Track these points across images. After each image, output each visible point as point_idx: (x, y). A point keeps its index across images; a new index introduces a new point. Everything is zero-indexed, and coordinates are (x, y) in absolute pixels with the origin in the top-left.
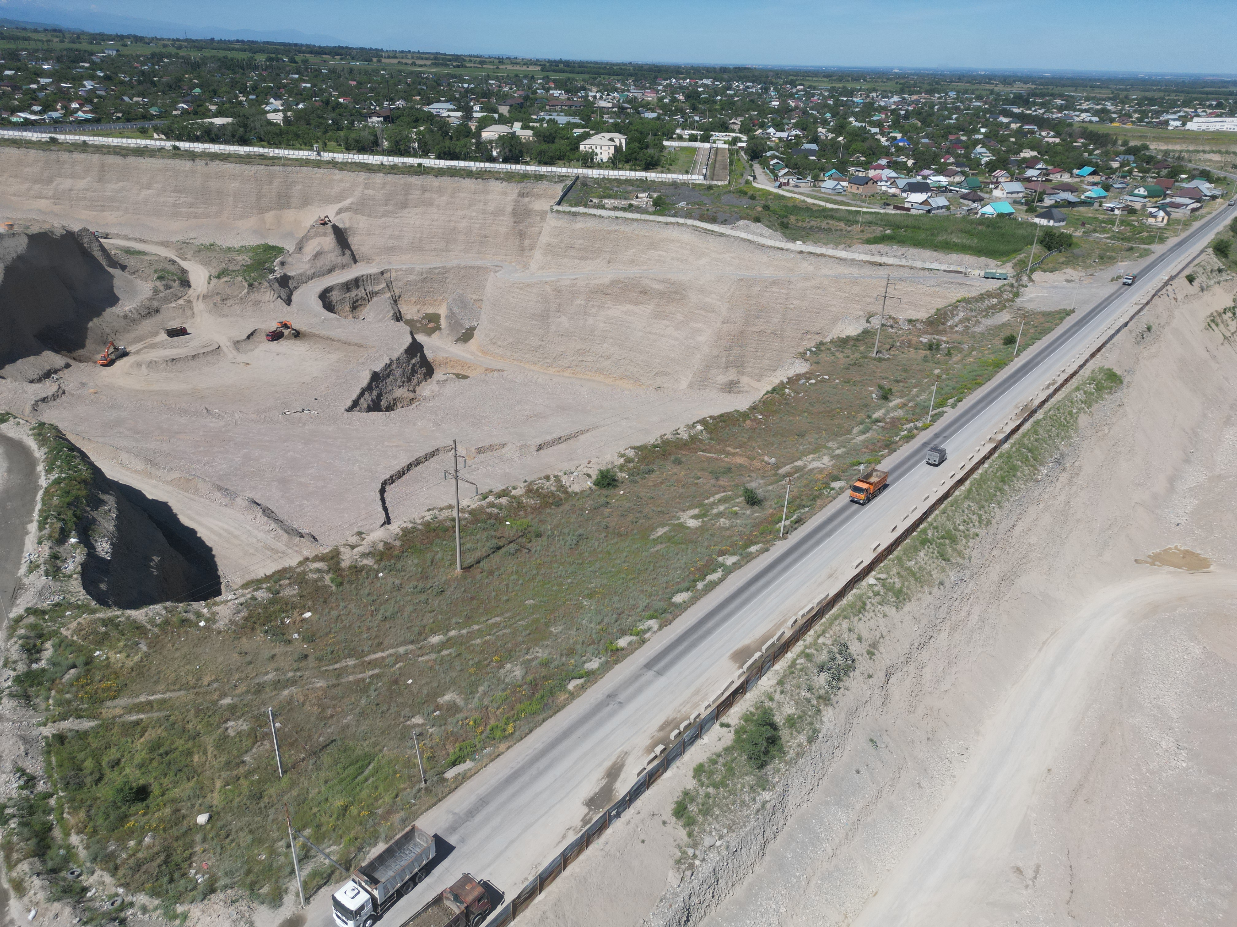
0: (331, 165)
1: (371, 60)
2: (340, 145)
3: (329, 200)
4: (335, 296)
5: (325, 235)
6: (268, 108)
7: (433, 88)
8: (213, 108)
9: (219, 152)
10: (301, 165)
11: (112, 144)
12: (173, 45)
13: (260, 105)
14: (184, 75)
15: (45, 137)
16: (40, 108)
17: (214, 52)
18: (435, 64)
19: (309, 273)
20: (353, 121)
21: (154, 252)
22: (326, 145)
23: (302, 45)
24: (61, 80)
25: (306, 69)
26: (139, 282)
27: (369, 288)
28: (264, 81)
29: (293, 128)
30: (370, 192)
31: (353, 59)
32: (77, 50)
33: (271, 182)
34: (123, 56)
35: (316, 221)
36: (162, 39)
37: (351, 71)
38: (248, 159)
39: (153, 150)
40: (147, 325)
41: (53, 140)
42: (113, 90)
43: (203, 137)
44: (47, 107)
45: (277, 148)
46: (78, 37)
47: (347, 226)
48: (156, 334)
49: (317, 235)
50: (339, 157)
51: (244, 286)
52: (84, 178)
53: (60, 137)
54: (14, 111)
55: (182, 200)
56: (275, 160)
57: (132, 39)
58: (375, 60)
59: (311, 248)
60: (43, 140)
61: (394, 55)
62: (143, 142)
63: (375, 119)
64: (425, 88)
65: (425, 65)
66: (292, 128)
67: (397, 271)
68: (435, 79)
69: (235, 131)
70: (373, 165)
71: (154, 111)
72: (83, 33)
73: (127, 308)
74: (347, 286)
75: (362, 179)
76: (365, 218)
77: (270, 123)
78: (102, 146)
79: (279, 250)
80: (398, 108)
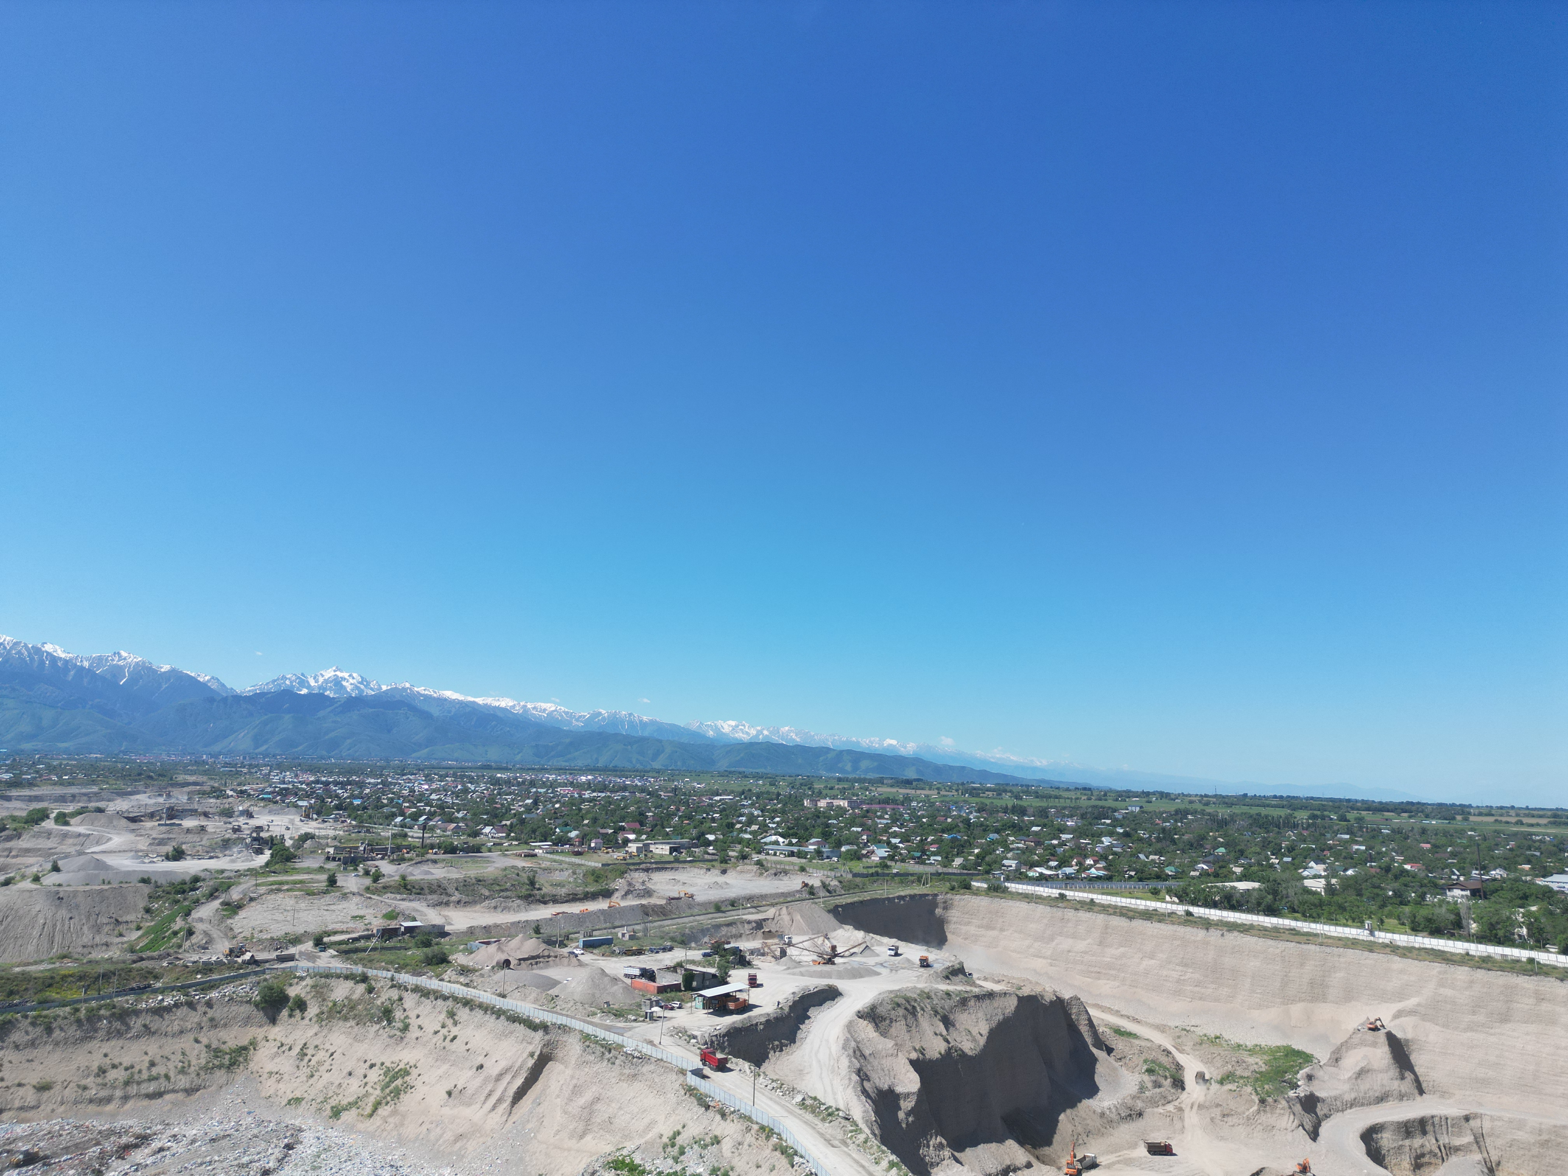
0: (1388, 949)
1: (1454, 819)
2: (1403, 924)
3: (1383, 997)
4: (1386, 1140)
5: (1374, 1045)
6: (1306, 873)
7: (1551, 854)
8: (1238, 870)
9: (1239, 922)
10: (1345, 946)
11: (1120, 904)
12: (1200, 802)
13: (1296, 869)
14: (1208, 833)
15: (1055, 892)
16: (1056, 863)
17: (1245, 809)
18: (1554, 823)
19: (1349, 1097)
20: (1425, 894)
21: (1147, 1037)
22: (1382, 922)
23: (1357, 801)
24: (1080, 837)
25: (1361, 828)
26: (1124, 1071)
27: (1444, 1139)
28: (1304, 841)
29: (1338, 899)
30: (1448, 992)
31: (1427, 816)
32: (1101, 807)
33: (1302, 965)
34: (1146, 812)
35: (1363, 1024)
36: (1189, 795)
37: (1424, 831)
38: (1275, 933)
39: (1163, 915)
40: (1126, 1131)
41: (1062, 896)
42: (1130, 847)
43: (1221, 902)
44: (1064, 862)
45: (1314, 922)
46: (1105, 795)
47: (1409, 1036)
48: (1134, 1146)
49: (1363, 1043)
50: (1402, 939)
51: (1253, 1101)
52: (1085, 940)
53: (1069, 894)
54: (1032, 865)
55: (1188, 975)
56: (1310, 937)
57: (1158, 795)
58: (1459, 818)
59: (1353, 1061)
60: (1053, 896)
61: (1489, 811)
62: (1152, 905)
63: (1457, 892)
64: (1538, 854)
65: (1538, 825)
66: (1336, 898)
67: (1492, 1119)
68: (1555, 842)
69: (1263, 898)
70: (1453, 954)
71: (1169, 871)
72: (1111, 791)
73: (1106, 1104)
74: (1408, 1129)
75: (1435, 972)
76: (1437, 1028)
77: (1307, 891)
78: (1109, 906)
79: (1307, 1058)
80: (1495, 880)
